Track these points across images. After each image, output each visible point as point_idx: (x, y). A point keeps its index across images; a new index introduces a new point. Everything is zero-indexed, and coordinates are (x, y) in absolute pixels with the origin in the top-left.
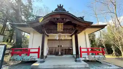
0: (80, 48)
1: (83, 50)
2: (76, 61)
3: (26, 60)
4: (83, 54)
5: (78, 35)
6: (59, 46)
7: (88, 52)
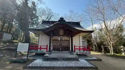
0: (75, 46)
1: (76, 48)
2: (71, 54)
3: (39, 53)
4: (76, 50)
5: (73, 38)
6: (60, 45)
7: (80, 49)
